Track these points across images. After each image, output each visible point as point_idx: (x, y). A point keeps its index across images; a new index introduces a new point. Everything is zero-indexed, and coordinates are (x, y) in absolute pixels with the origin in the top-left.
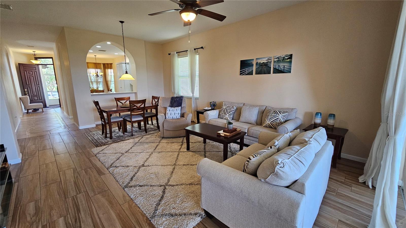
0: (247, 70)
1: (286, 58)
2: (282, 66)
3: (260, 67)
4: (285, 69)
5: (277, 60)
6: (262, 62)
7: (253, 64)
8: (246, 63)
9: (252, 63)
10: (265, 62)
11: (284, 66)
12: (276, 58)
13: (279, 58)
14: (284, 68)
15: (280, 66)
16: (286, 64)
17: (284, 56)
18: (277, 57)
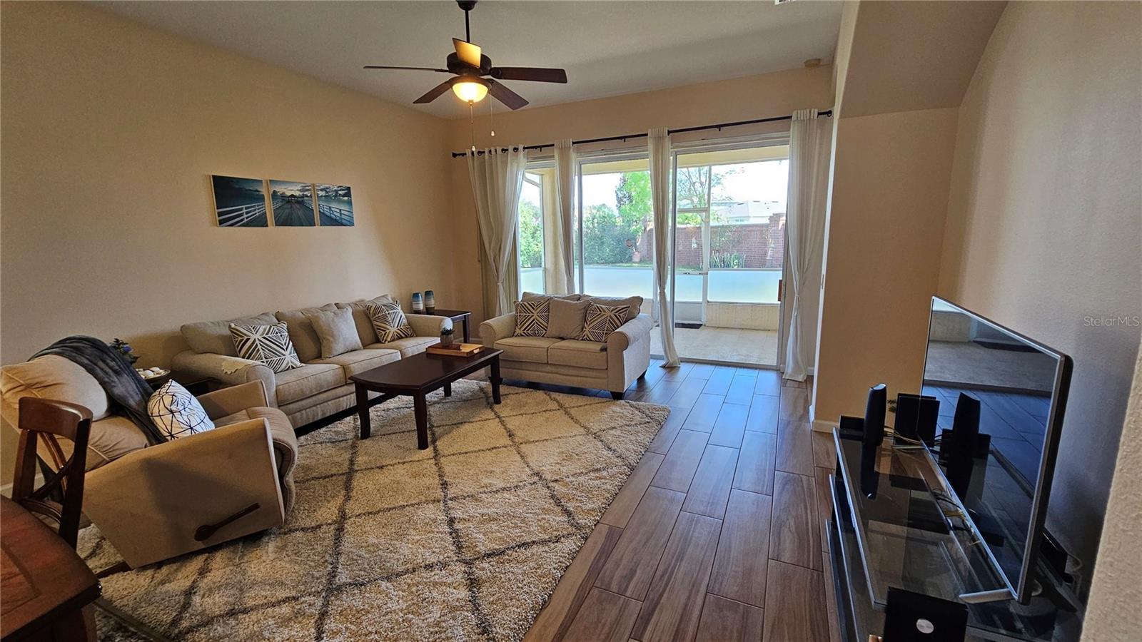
0: (245, 211)
1: (340, 192)
2: (336, 208)
3: (285, 206)
4: (343, 216)
5: (323, 193)
6: (289, 193)
7: (263, 195)
8: (237, 187)
9: (257, 191)
10: (297, 194)
11: (340, 210)
12: (322, 190)
13: (328, 190)
14: (341, 214)
15: (333, 209)
16: (342, 207)
17: (336, 188)
18: (322, 187)
